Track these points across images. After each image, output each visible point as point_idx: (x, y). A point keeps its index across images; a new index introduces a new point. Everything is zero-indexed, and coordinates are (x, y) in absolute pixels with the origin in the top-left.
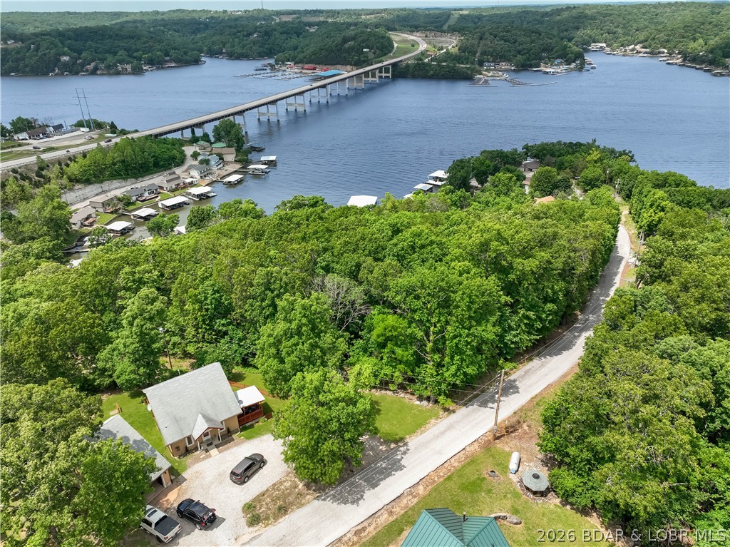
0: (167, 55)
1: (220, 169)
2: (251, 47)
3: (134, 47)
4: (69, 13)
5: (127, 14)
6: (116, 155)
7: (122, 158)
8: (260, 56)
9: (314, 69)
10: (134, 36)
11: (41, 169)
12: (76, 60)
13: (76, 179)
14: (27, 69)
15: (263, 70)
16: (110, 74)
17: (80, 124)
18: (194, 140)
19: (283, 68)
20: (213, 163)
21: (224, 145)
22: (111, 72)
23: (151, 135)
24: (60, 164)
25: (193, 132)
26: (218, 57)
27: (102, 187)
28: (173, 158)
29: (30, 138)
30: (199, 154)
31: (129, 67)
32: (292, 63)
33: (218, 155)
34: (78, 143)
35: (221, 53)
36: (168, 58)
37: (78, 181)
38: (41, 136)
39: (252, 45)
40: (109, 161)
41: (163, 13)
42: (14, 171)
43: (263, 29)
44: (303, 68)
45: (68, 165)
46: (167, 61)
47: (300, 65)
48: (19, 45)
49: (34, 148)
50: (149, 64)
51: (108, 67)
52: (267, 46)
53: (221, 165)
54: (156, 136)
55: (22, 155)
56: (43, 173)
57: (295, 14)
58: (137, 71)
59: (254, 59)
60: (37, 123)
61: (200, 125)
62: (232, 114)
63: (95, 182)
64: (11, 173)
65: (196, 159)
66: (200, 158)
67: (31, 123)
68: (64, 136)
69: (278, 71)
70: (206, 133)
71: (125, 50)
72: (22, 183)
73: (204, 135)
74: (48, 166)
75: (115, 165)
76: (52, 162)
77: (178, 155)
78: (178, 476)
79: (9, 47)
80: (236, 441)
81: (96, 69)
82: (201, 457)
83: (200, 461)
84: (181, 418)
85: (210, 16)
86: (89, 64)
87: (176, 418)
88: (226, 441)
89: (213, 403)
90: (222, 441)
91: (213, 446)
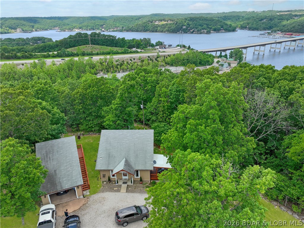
0: (222, 27)
1: (227, 69)
2: (261, 25)
3: (210, 24)
4: (192, 14)
5: (212, 14)
6: (185, 56)
7: (188, 58)
8: (264, 29)
9: (292, 35)
10: (211, 20)
11: (158, 57)
12: (188, 28)
13: (168, 63)
14: (171, 31)
15: (264, 34)
16: (198, 33)
17: (178, 46)
18: (220, 56)
19: (275, 34)
20: (225, 66)
21: (233, 60)
22: (198, 32)
23: (202, 52)
24: (164, 57)
25: (221, 53)
26: (244, 29)
27: (176, 68)
28: (208, 62)
29: (160, 48)
30: (220, 62)
31: (205, 31)
32: (279, 32)
33: (228, 63)
34: (174, 51)
35: (246, 28)
36: (222, 29)
37: (168, 64)
38: (163, 48)
39: (262, 24)
40: (182, 58)
41: (226, 13)
42: (149, 57)
43: (269, 18)
44: (285, 35)
45: (167, 58)
46: (221, 30)
47: (284, 33)
48: (171, 22)
49: (159, 51)
50: (214, 31)
51: (198, 31)
52: (269, 25)
53: (229, 68)
54: (204, 52)
55: (154, 52)
56: (158, 59)
57: (289, 12)
58: (208, 33)
59: (261, 30)
60: (164, 44)
61: (225, 50)
62: (241, 48)
63: (174, 66)
64: (147, 57)
65: (218, 64)
66: (219, 63)
67: (162, 43)
68: (171, 49)
69: (271, 35)
70: (226, 54)
71: (206, 25)
72: (149, 61)
73: (225, 55)
74: (160, 57)
75: (184, 60)
76: (162, 56)
77: (211, 61)
78: (92, 194)
79: (168, 23)
80: (142, 189)
81: (194, 31)
82: (115, 189)
83: (112, 192)
84: (112, 156)
85: (246, 14)
86: (192, 29)
87: (109, 154)
88: (136, 186)
89: (137, 155)
90: (133, 184)
91: (126, 185)
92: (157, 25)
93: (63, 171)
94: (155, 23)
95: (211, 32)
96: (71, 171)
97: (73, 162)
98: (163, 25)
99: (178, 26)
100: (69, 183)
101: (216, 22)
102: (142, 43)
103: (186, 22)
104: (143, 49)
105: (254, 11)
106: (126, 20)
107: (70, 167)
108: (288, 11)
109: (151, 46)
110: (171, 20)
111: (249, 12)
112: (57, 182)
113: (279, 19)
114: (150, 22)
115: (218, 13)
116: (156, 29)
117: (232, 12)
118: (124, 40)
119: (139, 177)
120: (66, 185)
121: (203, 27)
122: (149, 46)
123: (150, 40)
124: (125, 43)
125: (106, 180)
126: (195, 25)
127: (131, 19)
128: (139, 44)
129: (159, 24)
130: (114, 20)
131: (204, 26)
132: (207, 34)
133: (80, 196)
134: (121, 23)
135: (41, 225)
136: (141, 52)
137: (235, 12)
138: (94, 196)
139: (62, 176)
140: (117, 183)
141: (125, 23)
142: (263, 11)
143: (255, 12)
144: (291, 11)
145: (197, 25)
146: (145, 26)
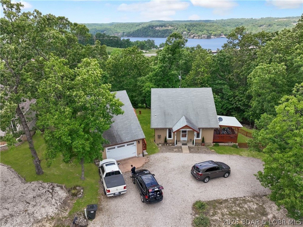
3: (210, 29)
12: (188, 33)
22: (199, 38)
31: (206, 36)
36: (222, 34)
48: (172, 28)
50: (214, 36)
51: (199, 36)
58: (209, 38)
71: (207, 30)
78: (151, 154)
79: (169, 28)
80: (207, 150)
81: (194, 37)
82: (174, 150)
83: (172, 152)
84: (169, 114)
85: (244, 20)
86: (192, 35)
87: (165, 113)
88: (199, 147)
89: (197, 113)
90: (195, 146)
91: (187, 146)
92: (158, 30)
93: (119, 124)
94: (156, 29)
95: (212, 37)
96: (128, 124)
97: (130, 116)
98: (164, 30)
99: (179, 31)
100: (130, 136)
101: (216, 27)
102: (146, 45)
103: (186, 28)
104: (147, 50)
105: (252, 18)
106: (127, 26)
107: (127, 120)
108: (286, 18)
109: (156, 48)
110: (171, 26)
111: (248, 19)
112: (115, 135)
113: (278, 25)
114: (151, 28)
115: (217, 20)
116: (157, 34)
117: (231, 19)
118: (128, 41)
119: (200, 138)
120: (127, 138)
121: (203, 33)
122: (154, 48)
123: (154, 42)
124: (129, 44)
125: (161, 142)
126: (195, 30)
127: (132, 26)
128: (143, 46)
129: (160, 29)
130: (114, 26)
131: (204, 31)
132: (207, 38)
133: (139, 154)
134: (121, 29)
135: (108, 177)
136: (146, 52)
137: (234, 19)
138: (154, 155)
139: (120, 129)
140: (176, 144)
141: (126, 29)
142: (261, 18)
143: (254, 18)
144: (289, 18)
145: (197, 30)
146: (146, 32)
